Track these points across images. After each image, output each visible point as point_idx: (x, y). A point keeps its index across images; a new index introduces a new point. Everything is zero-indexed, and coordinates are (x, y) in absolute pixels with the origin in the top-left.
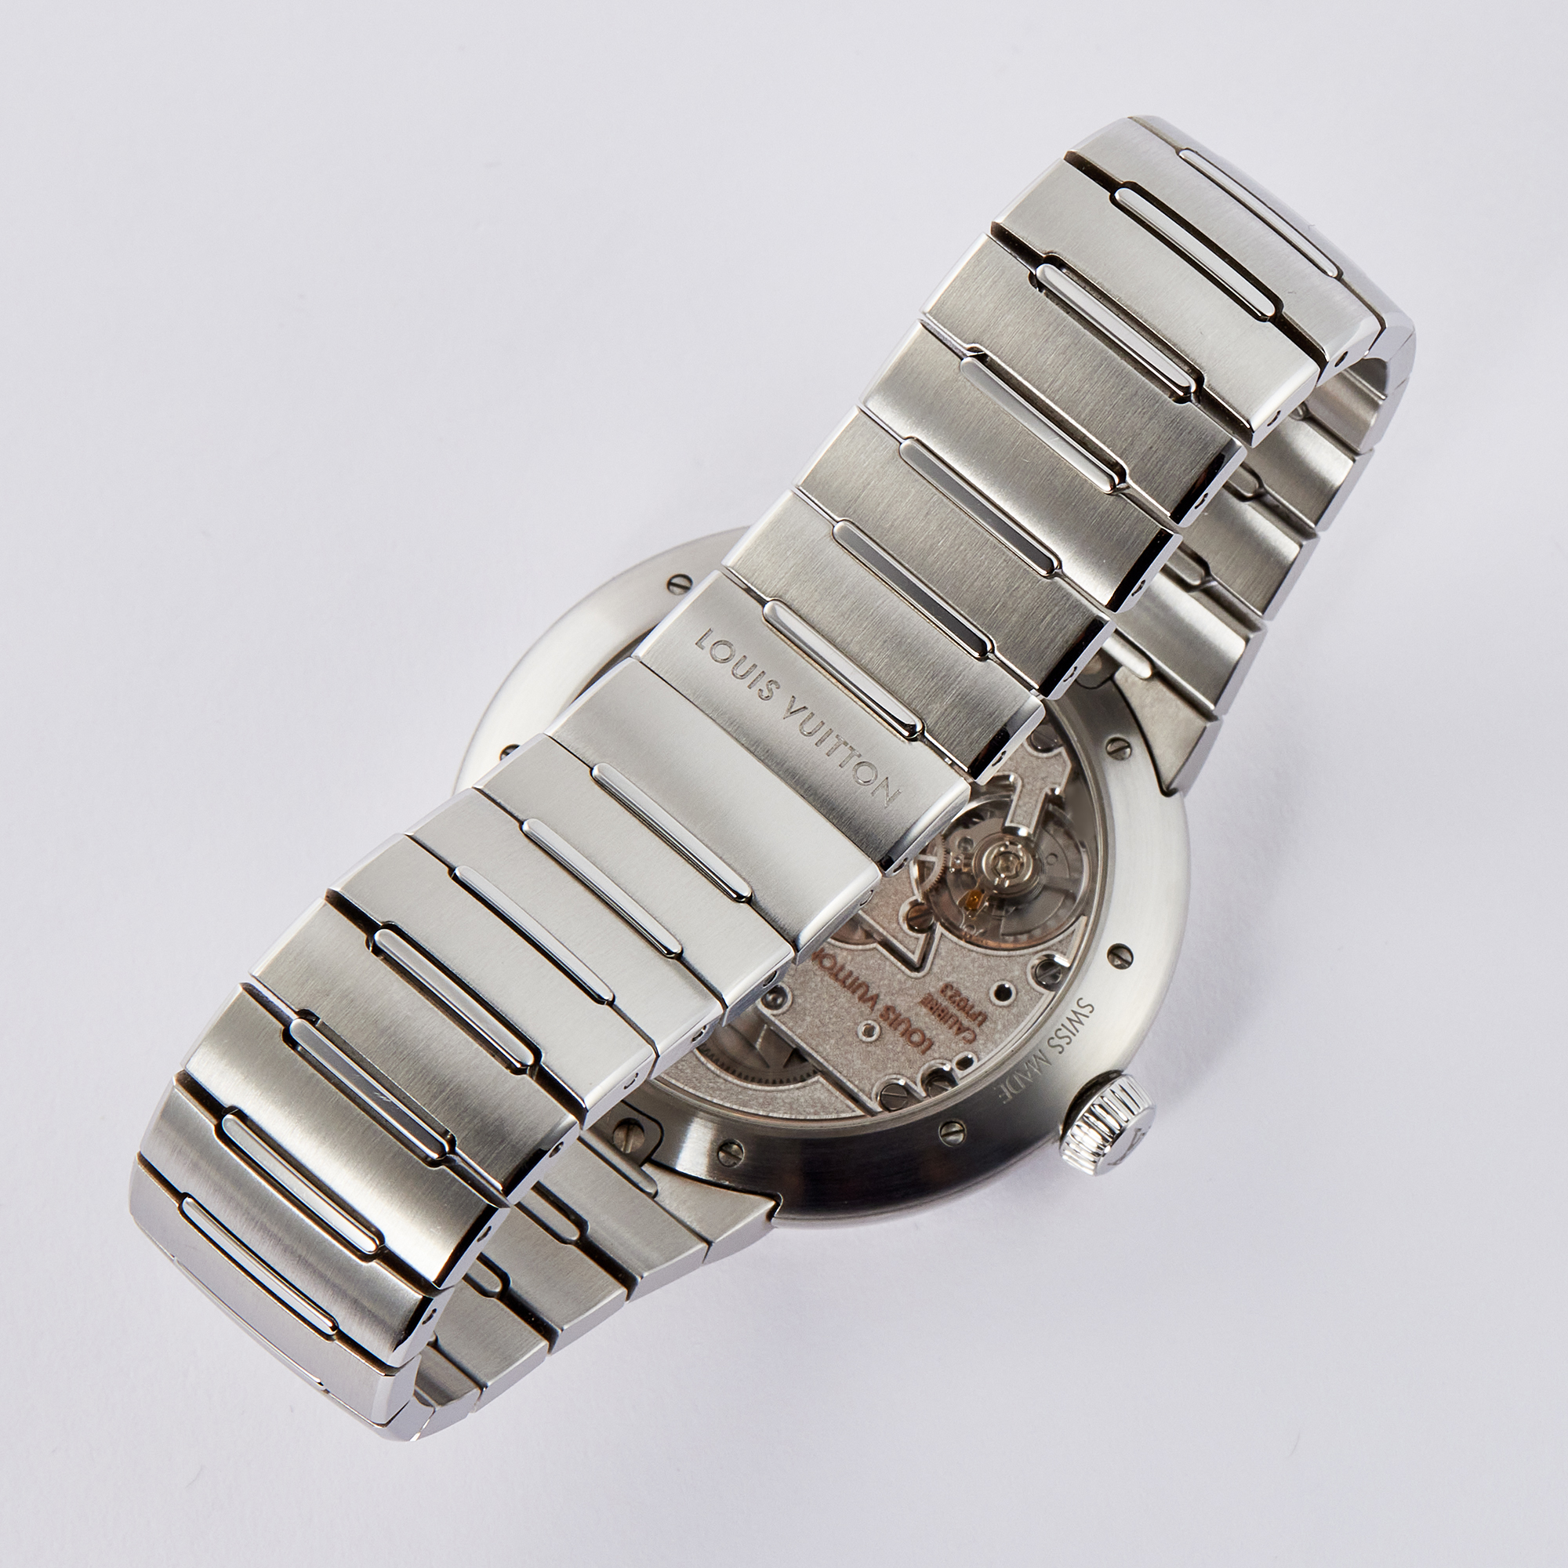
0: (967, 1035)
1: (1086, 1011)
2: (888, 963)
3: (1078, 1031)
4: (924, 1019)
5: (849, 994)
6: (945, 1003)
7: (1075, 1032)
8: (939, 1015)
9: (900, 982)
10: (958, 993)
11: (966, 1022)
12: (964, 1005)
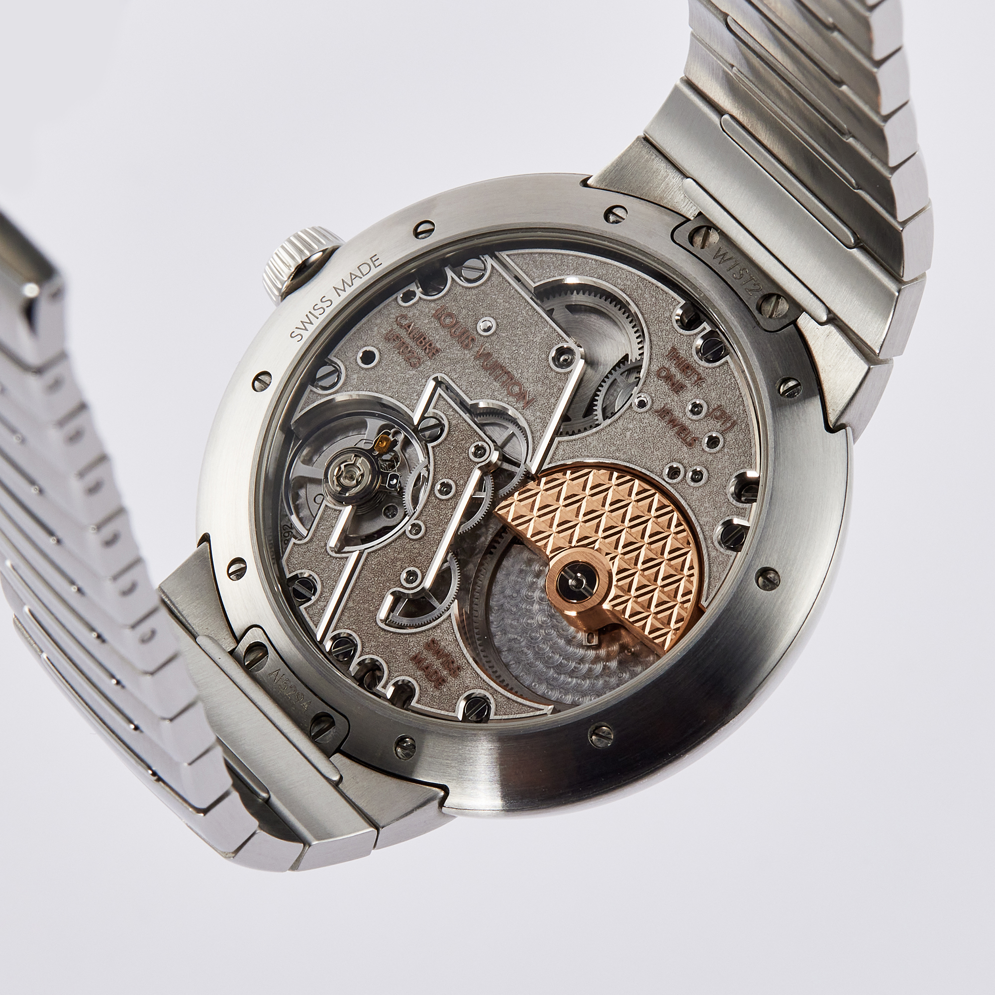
0: (405, 322)
1: (298, 332)
2: (464, 388)
3: (307, 315)
4: (438, 336)
5: (501, 361)
6: (419, 351)
7: (310, 315)
8: (425, 339)
9: (455, 370)
10: (407, 360)
11: (403, 333)
12: (402, 348)
